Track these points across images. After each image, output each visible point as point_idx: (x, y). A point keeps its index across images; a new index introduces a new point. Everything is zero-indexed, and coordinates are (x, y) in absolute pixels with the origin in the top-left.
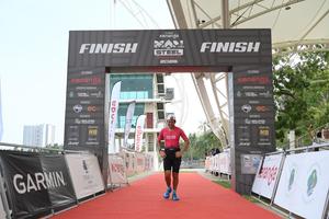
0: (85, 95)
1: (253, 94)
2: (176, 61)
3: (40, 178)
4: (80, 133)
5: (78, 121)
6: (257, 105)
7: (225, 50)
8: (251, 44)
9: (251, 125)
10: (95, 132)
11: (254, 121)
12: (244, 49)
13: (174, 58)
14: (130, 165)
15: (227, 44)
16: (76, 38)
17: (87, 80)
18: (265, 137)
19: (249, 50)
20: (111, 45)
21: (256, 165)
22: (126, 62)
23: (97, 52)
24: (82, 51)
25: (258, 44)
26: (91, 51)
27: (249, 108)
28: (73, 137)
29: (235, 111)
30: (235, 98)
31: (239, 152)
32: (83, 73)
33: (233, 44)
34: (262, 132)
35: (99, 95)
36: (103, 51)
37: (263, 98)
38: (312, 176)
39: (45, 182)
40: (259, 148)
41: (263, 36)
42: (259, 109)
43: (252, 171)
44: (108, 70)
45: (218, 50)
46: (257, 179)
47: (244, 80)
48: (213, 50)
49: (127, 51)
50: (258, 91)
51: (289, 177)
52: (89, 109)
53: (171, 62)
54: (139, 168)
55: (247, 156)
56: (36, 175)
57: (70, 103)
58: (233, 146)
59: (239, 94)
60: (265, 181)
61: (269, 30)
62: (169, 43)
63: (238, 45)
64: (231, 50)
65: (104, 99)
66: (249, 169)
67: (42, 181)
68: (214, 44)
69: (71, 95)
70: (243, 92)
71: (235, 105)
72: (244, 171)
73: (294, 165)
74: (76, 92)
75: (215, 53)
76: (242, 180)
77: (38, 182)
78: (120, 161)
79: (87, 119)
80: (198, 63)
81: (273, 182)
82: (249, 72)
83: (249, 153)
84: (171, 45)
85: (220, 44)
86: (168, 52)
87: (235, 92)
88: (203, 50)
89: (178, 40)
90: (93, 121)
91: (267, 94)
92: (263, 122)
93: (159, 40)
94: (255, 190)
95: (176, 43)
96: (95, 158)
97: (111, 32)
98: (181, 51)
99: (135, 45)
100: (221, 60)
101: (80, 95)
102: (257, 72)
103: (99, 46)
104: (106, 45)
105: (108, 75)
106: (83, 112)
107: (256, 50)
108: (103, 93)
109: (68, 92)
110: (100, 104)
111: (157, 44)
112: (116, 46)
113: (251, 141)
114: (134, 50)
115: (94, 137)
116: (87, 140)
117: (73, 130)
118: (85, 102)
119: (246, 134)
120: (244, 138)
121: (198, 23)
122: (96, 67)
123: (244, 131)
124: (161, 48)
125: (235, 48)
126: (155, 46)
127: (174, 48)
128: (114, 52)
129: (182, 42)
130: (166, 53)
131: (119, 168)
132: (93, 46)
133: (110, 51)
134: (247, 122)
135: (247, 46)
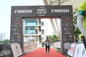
0: (16, 26)
1: (67, 25)
2: (44, 15)
3: (3, 52)
4: (15, 37)
5: (14, 34)
6: (69, 28)
8: (66, 10)
9: (67, 34)
10: (20, 37)
14: (30, 46)
15: (59, 10)
16: (14, 8)
17: (17, 21)
18: (71, 38)
19: (66, 12)
20: (24, 10)
21: (68, 46)
22: (29, 16)
23: (20, 12)
24: (15, 12)
25: (68, 10)
26: (18, 12)
27: (66, 29)
28: (13, 38)
29: (62, 30)
30: (62, 26)
31: (63, 43)
32: (16, 19)
33: (61, 10)
34: (70, 36)
35: (20, 26)
36: (22, 12)
37: (70, 26)
38: (83, 51)
39: (5, 53)
40: (69, 41)
43: (67, 48)
44: (23, 18)
46: (69, 50)
49: (29, 12)
50: (69, 24)
51: (77, 50)
52: (18, 30)
53: (42, 15)
55: (66, 44)
56: (2, 51)
57: (12, 28)
58: (61, 41)
59: (63, 25)
60: (71, 51)
61: (72, 6)
63: (63, 10)
64: (61, 12)
65: (22, 27)
67: (4, 53)
68: (55, 10)
69: (12, 26)
70: (64, 24)
71: (62, 28)
72: (65, 48)
73: (79, 47)
74: (14, 25)
75: (56, 13)
76: (64, 51)
77: (3, 53)
78: (27, 45)
79: (17, 33)
80: (51, 16)
81: (73, 52)
82: (66, 18)
83: (66, 43)
84: (42, 10)
85: (57, 10)
87: (62, 24)
88: (52, 12)
89: (45, 9)
90: (19, 34)
91: (71, 25)
92: (70, 33)
93: (39, 9)
94: (68, 54)
95: (44, 10)
96: (20, 45)
97: (24, 6)
98: (45, 12)
99: (32, 10)
100: (57, 15)
101: (15, 26)
104: (23, 10)
105: (23, 19)
106: (16, 31)
107: (68, 11)
108: (22, 25)
109: (11, 25)
110: (21, 28)
111: (38, 10)
112: (26, 11)
113: (67, 39)
114: (31, 12)
116: (17, 39)
117: (13, 36)
118: (16, 28)
119: (65, 37)
120: (65, 38)
121: (51, 2)
122: (20, 17)
123: (65, 36)
124: (39, 11)
125: (62, 11)
126: (38, 11)
127: (44, 11)
128: (25, 12)
129: (46, 9)
130: (41, 13)
131: (27, 47)
132: (19, 11)
133: (24, 12)
134: (66, 33)
135: (65, 11)
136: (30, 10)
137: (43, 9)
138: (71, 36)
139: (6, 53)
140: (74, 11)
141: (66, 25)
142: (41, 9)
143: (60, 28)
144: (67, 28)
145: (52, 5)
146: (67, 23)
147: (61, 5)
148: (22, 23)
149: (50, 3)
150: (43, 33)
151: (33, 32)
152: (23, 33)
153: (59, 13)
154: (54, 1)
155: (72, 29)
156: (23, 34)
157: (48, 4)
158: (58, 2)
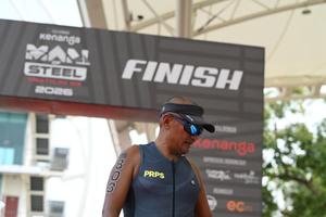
1: (222, 175)
2: (68, 92)
6: (229, 198)
7: (172, 79)
12: (210, 82)
15: (178, 68)
19: (221, 85)
25: (238, 75)
27: (212, 203)
41: (250, 60)
42: (231, 206)
45: (159, 78)
48: (147, 77)
50: (231, 170)
53: (58, 91)
61: (264, 49)
62: (57, 52)
63: (200, 72)
64: (185, 81)
68: (152, 65)
75: (152, 84)
80: (116, 101)
84: (62, 56)
85: (164, 67)
86: (55, 71)
91: (249, 178)
93: (38, 43)
95: (73, 53)
98: (82, 73)
102: (232, 130)
107: (235, 85)
111: (33, 51)
124: (39, 61)
125: (193, 77)
126: (28, 56)
129: (85, 53)
130: (49, 74)
135: (217, 76)
137: (65, 46)
142: (52, 45)
144: (217, 197)
146: (220, 161)
153: (177, 89)
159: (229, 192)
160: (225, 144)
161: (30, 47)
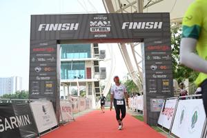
0: (43, 60)
1: (158, 58)
2: (105, 36)
3: (13, 120)
4: (40, 86)
5: (38, 78)
6: (161, 65)
7: (139, 27)
8: (156, 23)
9: (157, 78)
10: (51, 85)
11: (159, 76)
12: (151, 27)
13: (104, 33)
14: (75, 106)
15: (140, 23)
16: (36, 20)
18: (167, 87)
19: (155, 27)
20: (60, 25)
21: (160, 106)
22: (70, 37)
24: (40, 29)
25: (161, 23)
26: (47, 29)
27: (155, 67)
28: (35, 89)
29: (146, 69)
30: (146, 60)
31: (149, 97)
32: (41, 44)
33: (144, 23)
34: (164, 83)
35: (52, 59)
36: (55, 29)
37: (165, 60)
38: (194, 115)
39: (17, 123)
40: (162, 94)
41: (164, 17)
42: (162, 67)
43: (158, 110)
44: (59, 42)
46: (161, 115)
47: (152, 48)
49: (71, 29)
50: (161, 56)
52: (46, 69)
53: (102, 36)
54: (81, 108)
55: (155, 100)
56: (11, 118)
58: (145, 93)
59: (149, 58)
60: (166, 117)
61: (169, 13)
62: (100, 23)
63: (148, 24)
64: (143, 28)
65: (56, 62)
66: (155, 108)
67: (15, 123)
68: (131, 24)
69: (33, 60)
70: (151, 56)
71: (146, 65)
72: (153, 110)
73: (184, 107)
74: (36, 58)
75: (132, 29)
76: (151, 116)
77: (12, 123)
78: (68, 104)
79: (45, 76)
80: (121, 37)
81: (171, 118)
83: (155, 98)
84: (102, 24)
85: (136, 24)
86: (100, 29)
87: (146, 56)
88: (124, 28)
90: (49, 78)
93: (94, 21)
94: (160, 123)
95: (105, 23)
96: (51, 103)
97: (60, 15)
98: (109, 29)
99: (77, 25)
100: (135, 35)
101: (39, 60)
103: (52, 25)
104: (56, 25)
105: (58, 45)
106: (42, 71)
107: (160, 27)
108: (56, 58)
109: (31, 58)
110: (54, 65)
112: (64, 25)
113: (157, 89)
114: (76, 28)
115: (49, 88)
116: (45, 91)
117: (35, 84)
118: (43, 65)
119: (153, 85)
120: (152, 87)
121: (121, 6)
122: (50, 40)
123: (152, 82)
124: (95, 26)
125: (145, 26)
126: (91, 25)
127: (104, 26)
128: (63, 29)
129: (109, 22)
130: (98, 30)
131: (68, 109)
132: (48, 25)
133: (59, 29)
134: (154, 76)
135: (153, 25)
136: (73, 25)
137: (102, 21)
138: (167, 84)
139: (19, 121)
140: (173, 25)
141: (155, 58)
142: (98, 21)
143: (142, 65)
144: (157, 65)
145: (124, 12)
147: (145, 11)
148: (55, 54)
149: (119, 8)
150: (104, 77)
151: (82, 75)
152: (58, 76)
153: (141, 31)
154: (127, 4)
155: (168, 68)
156: (58, 78)
157: (115, 10)
158: (136, 5)
159: (161, 63)
160: (158, 47)
161: (91, 22)
